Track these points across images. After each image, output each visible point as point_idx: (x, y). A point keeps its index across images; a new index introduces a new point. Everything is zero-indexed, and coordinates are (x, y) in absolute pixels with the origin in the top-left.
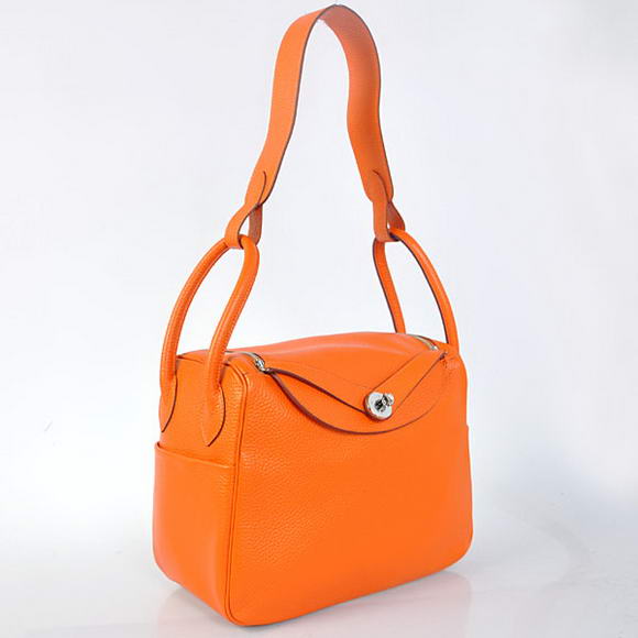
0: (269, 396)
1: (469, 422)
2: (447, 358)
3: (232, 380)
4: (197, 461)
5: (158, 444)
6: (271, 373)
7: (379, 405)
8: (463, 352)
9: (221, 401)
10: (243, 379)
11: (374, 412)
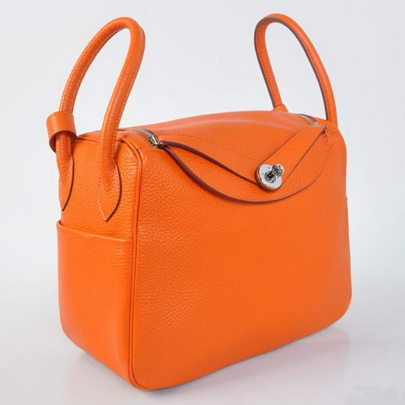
0: (164, 170)
1: (348, 194)
2: (327, 133)
3: (127, 155)
4: (97, 236)
5: (60, 222)
6: (164, 147)
7: (270, 176)
8: (341, 127)
9: (116, 177)
10: (136, 153)
11: (264, 182)
